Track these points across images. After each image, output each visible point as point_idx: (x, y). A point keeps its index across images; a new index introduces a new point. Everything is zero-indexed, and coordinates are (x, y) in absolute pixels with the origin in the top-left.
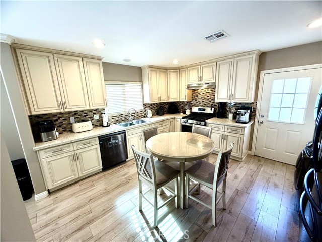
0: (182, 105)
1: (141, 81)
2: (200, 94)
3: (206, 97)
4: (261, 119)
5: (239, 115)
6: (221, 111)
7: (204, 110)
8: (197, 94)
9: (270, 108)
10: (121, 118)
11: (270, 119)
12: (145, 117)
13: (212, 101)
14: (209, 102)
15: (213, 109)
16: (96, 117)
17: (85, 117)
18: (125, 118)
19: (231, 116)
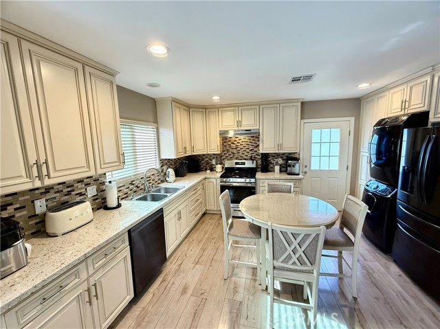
0: (206, 159)
1: (156, 122)
2: (233, 143)
3: (242, 147)
4: (305, 169)
5: (290, 166)
6: (265, 164)
7: (244, 164)
8: (230, 143)
9: (312, 158)
10: (131, 187)
11: (312, 168)
12: (162, 181)
13: (251, 152)
14: (246, 154)
15: (255, 161)
16: (92, 191)
17: (69, 193)
18: (138, 187)
19: (277, 168)
